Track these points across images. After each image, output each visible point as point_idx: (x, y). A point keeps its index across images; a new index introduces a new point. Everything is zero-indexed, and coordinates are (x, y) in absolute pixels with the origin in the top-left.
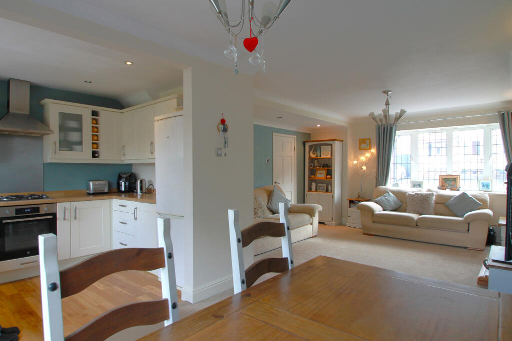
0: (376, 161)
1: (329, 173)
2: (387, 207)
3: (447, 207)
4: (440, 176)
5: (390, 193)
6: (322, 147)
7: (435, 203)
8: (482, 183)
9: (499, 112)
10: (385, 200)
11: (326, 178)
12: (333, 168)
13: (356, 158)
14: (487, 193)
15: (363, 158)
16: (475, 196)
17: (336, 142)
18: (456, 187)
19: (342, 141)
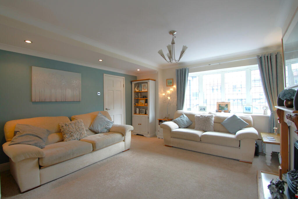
0: (176, 93)
1: (146, 101)
2: (182, 125)
3: (222, 125)
4: (217, 102)
5: (184, 115)
6: (142, 85)
7: (214, 122)
8: (245, 107)
9: (258, 56)
10: (180, 120)
11: (145, 105)
12: (148, 98)
13: (165, 91)
14: (250, 114)
15: (169, 92)
16: (242, 118)
17: (150, 81)
18: (228, 110)
19: (155, 80)
